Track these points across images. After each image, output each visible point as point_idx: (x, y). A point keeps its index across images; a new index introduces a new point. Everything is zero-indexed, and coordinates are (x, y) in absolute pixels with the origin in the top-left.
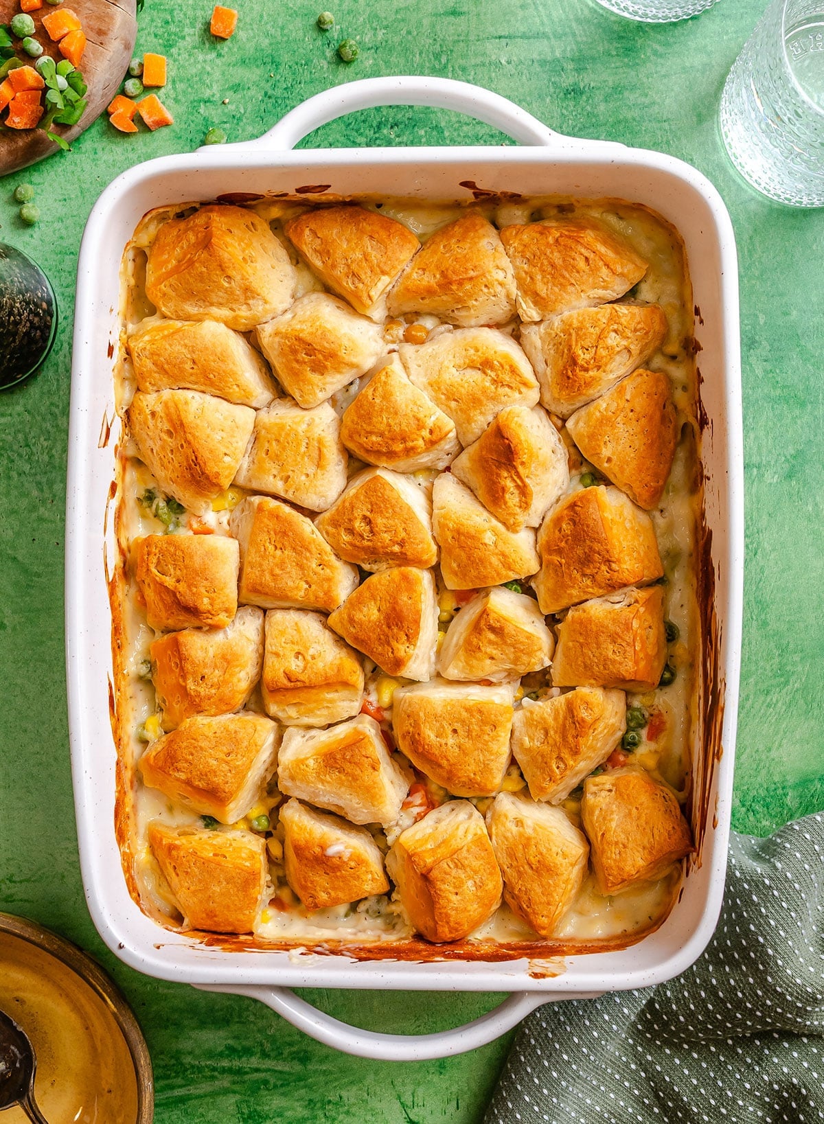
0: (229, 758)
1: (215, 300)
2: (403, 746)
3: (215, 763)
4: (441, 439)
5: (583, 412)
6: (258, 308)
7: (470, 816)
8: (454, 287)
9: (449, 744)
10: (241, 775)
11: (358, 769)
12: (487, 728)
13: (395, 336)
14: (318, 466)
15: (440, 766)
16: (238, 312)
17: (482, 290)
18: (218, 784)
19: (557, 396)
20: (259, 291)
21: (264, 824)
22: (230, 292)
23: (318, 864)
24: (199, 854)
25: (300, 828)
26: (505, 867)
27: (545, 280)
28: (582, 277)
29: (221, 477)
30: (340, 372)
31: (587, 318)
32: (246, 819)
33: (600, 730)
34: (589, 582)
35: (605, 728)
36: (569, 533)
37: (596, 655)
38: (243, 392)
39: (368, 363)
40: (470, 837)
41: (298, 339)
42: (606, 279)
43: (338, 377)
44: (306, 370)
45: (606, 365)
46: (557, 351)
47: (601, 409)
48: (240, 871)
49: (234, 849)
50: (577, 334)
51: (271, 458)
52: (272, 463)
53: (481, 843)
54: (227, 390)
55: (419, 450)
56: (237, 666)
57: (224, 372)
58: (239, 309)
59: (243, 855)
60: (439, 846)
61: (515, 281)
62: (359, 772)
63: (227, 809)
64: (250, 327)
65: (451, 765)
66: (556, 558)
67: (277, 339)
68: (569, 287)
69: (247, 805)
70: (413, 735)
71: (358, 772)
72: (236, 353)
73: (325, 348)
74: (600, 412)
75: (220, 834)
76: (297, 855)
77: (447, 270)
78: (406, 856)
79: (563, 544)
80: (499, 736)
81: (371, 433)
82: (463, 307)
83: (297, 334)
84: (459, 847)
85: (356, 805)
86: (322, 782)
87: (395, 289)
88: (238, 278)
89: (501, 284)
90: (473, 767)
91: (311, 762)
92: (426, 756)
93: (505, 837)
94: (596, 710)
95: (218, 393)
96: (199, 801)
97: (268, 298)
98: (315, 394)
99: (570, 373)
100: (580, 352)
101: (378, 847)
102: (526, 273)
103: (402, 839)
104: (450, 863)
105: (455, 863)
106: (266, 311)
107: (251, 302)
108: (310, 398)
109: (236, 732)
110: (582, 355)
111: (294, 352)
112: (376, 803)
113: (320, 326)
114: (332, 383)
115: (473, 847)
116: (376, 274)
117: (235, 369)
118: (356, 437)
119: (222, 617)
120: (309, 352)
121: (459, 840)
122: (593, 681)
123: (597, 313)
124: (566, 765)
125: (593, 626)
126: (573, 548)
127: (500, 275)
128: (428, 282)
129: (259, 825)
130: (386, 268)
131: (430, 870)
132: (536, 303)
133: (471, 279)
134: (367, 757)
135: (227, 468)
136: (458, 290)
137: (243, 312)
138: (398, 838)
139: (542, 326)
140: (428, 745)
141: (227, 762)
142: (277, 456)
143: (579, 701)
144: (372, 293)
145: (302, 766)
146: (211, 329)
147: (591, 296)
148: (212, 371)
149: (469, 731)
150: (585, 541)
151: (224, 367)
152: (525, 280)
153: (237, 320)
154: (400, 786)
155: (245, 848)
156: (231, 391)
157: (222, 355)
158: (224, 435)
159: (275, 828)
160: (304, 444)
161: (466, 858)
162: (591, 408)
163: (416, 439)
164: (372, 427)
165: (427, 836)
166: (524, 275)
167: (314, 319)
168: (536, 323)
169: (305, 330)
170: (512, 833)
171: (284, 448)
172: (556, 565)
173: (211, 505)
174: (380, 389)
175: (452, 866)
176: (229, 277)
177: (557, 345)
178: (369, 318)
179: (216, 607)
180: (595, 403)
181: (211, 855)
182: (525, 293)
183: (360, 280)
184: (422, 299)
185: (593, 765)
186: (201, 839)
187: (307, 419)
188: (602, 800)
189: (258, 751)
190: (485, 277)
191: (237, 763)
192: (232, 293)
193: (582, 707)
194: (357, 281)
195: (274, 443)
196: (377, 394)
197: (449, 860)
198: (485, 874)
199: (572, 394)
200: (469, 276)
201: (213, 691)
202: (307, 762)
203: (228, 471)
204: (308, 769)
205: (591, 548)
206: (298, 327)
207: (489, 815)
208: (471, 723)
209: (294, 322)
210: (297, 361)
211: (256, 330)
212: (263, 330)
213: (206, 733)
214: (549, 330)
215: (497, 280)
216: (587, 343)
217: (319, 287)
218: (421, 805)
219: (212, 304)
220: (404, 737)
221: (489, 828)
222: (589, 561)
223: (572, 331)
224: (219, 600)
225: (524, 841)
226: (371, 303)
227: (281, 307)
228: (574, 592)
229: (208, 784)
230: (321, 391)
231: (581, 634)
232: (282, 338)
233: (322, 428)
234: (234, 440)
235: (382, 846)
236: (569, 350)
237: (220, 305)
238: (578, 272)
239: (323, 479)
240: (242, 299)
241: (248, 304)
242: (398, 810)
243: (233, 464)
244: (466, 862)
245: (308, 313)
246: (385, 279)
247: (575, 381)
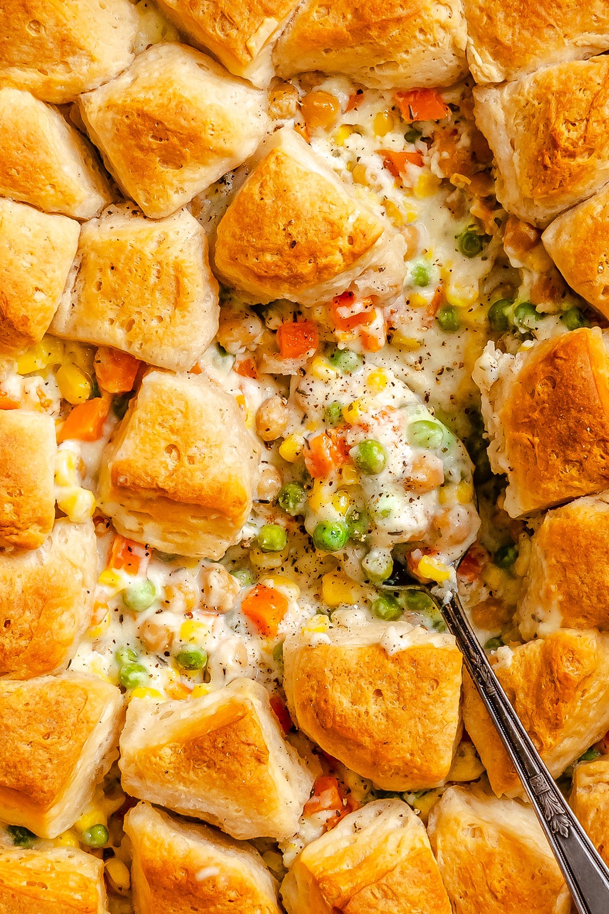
0: (49, 741)
1: (16, 58)
2: (304, 722)
3: (28, 748)
4: (367, 249)
5: (567, 219)
6: (81, 68)
7: (405, 823)
8: (374, 33)
9: (371, 713)
10: (66, 765)
11: (236, 762)
12: (426, 685)
13: (284, 109)
14: (177, 304)
15: (360, 745)
16: (51, 76)
17: (415, 37)
18: (33, 780)
19: (528, 194)
20: (82, 42)
21: (100, 837)
22: (39, 45)
23: (181, 896)
24: (6, 882)
25: (155, 844)
26: (457, 897)
27: (510, 20)
28: (565, 14)
29: (30, 323)
30: (204, 164)
31: (573, 76)
32: (74, 830)
33: (592, 691)
34: (574, 472)
35: (601, 690)
36: (546, 398)
37: (586, 581)
38: (60, 196)
39: (245, 149)
40: (405, 853)
41: (142, 114)
42: (601, 16)
43: (203, 170)
44: (154, 162)
45: (602, 147)
46: (528, 128)
47: (595, 214)
48: (67, 907)
49: (58, 874)
50: (559, 102)
51: (105, 295)
52: (107, 303)
53: (422, 862)
54: (37, 192)
55: (337, 269)
56: (58, 606)
57: (32, 165)
58: (53, 71)
59: (72, 884)
60: (359, 867)
61: (465, 23)
62: (237, 765)
63: (47, 816)
64: (69, 98)
65: (376, 744)
66: (525, 436)
67: (110, 115)
68: (545, 30)
69: (76, 810)
70: (318, 704)
71: (235, 766)
72: (49, 137)
73: (182, 127)
74: (593, 218)
75: (37, 853)
76: (151, 882)
77: (363, 6)
78: (310, 881)
79: (536, 415)
80: (445, 696)
81: (263, 250)
82: (388, 63)
83: (140, 106)
84: (389, 868)
85: (235, 814)
86: (183, 780)
87: (285, 37)
88: (51, 23)
89: (444, 27)
90: (408, 745)
91: (167, 752)
92: (339, 733)
93: (456, 852)
94: (585, 662)
95: (23, 197)
96: (5, 806)
97: (96, 52)
98: (168, 198)
99: (548, 161)
100: (562, 128)
101: (269, 869)
102: (482, 9)
103: (306, 857)
104: (376, 892)
105: (384, 891)
106: (92, 74)
107: (70, 59)
108: (161, 204)
109: (57, 703)
110: (566, 133)
111: (135, 133)
112: (264, 810)
113: (174, 94)
114: (193, 180)
115: (411, 868)
116: (256, 15)
117: (48, 160)
118: (241, 258)
119: (34, 531)
120: (157, 134)
121: (388, 858)
122: (582, 621)
123: (588, 69)
124: (542, 744)
125: (581, 538)
126: (552, 421)
127: (442, 14)
128: (335, 25)
129: (93, 838)
130: (272, 6)
131: (347, 902)
132: (496, 55)
133: (399, 20)
134: (249, 745)
135: (40, 310)
136: (379, 37)
137: (59, 75)
138: (298, 855)
139: (506, 90)
140: (341, 716)
141: (45, 748)
142: (114, 291)
143: (561, 649)
144: (252, 44)
145: (153, 759)
146: (12, 101)
147: (579, 43)
148: (14, 165)
149: (399, 692)
150: (568, 411)
151: (31, 157)
152: (480, 20)
153: (49, 87)
154: (300, 782)
155: (75, 873)
156: (43, 193)
157: (28, 139)
158: (34, 260)
159: (117, 845)
160: (154, 272)
161: (399, 884)
162: (580, 212)
163: (331, 253)
164: (263, 241)
165: (341, 851)
166: (478, 12)
167: (165, 84)
168: (498, 86)
169: (153, 102)
170: (466, 847)
171: (124, 280)
172: (526, 447)
173: (16, 365)
174: (270, 184)
175: (378, 895)
176: (36, 22)
177: (529, 118)
178: (246, 82)
179: (25, 516)
180: (584, 206)
181: (24, 883)
182: (480, 40)
183: (233, 24)
184: (327, 51)
185: (584, 744)
186: (8, 861)
187: (156, 234)
188: (598, 797)
189: (90, 731)
190: (420, 16)
191: (61, 749)
192: (42, 46)
193: (564, 659)
194: (228, 26)
195: (109, 271)
196: (267, 191)
197: (374, 886)
198: (428, 908)
199: (551, 192)
200: (396, 15)
201: (23, 643)
202: (162, 752)
203: (41, 315)
204: (162, 763)
205: (578, 421)
206: (142, 96)
207: (432, 821)
208: (402, 678)
209: (135, 89)
210: (141, 148)
211: (78, 101)
212: (89, 101)
213: (14, 706)
214: (516, 96)
215: (438, 21)
216: (573, 115)
217: (171, 35)
218: (330, 808)
219: (12, 64)
220: (304, 707)
221: (432, 839)
222: (575, 440)
223: (550, 96)
224: (28, 507)
225: (484, 859)
226: (249, 59)
227: (115, 67)
228: (552, 486)
229: (18, 780)
230: (177, 192)
231: (563, 550)
232: (117, 113)
233: (179, 247)
234: (48, 267)
235: (275, 868)
236: (547, 125)
237: (25, 64)
238: (559, 7)
239: (184, 324)
240: (57, 55)
241: (66, 63)
242: (297, 818)
243: (48, 304)
244: (400, 890)
245: (156, 74)
246: (271, 23)
247: (556, 173)
